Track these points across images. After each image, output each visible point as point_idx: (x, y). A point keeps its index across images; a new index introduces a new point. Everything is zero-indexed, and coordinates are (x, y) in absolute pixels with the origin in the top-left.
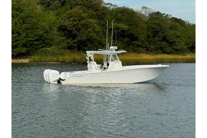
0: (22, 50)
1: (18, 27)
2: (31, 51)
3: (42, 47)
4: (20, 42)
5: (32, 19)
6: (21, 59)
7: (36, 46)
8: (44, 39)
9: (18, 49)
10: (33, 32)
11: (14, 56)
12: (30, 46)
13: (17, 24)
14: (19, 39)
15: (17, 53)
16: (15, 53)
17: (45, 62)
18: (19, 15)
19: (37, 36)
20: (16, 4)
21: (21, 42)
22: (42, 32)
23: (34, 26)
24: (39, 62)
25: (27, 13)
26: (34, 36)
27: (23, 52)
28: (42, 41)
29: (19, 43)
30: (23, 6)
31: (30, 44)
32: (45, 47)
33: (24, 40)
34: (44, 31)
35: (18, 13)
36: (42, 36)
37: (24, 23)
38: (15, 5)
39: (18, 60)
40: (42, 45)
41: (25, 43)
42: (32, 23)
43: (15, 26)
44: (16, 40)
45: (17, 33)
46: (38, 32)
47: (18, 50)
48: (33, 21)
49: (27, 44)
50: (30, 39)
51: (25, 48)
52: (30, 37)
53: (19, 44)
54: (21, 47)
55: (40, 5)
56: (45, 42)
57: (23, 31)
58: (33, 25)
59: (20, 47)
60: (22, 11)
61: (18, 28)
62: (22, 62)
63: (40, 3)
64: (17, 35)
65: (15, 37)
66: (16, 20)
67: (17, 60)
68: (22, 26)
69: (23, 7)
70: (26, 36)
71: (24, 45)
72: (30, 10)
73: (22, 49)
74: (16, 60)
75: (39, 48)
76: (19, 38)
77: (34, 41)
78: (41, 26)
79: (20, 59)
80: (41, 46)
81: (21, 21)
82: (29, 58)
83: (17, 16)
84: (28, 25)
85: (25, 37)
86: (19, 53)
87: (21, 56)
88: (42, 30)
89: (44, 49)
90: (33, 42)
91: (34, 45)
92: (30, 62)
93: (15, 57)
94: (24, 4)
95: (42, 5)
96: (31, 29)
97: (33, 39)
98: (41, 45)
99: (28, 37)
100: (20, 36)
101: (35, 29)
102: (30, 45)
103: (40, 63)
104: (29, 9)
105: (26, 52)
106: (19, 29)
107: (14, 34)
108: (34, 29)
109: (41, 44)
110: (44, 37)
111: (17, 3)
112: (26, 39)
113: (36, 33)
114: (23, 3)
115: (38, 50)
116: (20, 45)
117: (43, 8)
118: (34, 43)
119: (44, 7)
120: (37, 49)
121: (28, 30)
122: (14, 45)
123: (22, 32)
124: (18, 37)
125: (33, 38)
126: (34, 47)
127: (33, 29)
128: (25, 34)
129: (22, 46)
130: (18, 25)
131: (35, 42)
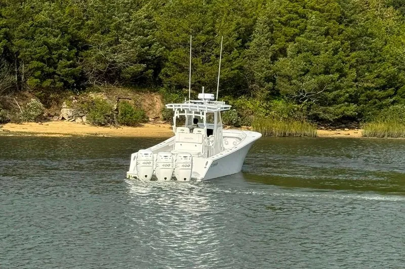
0: (348, 110)
1: (340, 58)
2: (368, 112)
3: (393, 103)
4: (344, 91)
5: (373, 41)
6: (346, 129)
7: (380, 99)
8: (398, 85)
9: (340, 108)
10: (374, 70)
11: (330, 121)
12: (366, 100)
13: (339, 52)
14: (342, 84)
15: (337, 115)
16: (331, 115)
17: (399, 136)
18: (344, 32)
19: (384, 77)
20: (338, 7)
21: (347, 92)
22: (393, 69)
23: (375, 56)
24: (386, 137)
25: (361, 26)
26: (375, 78)
27: (348, 113)
28: (393, 88)
29: (341, 93)
30: (352, 11)
31: (367, 96)
32: (401, 104)
33: (351, 87)
34: (399, 66)
35: (342, 27)
36: (394, 77)
37: (355, 50)
38: (335, 10)
39: (338, 131)
40: (394, 98)
41: (356, 95)
42: (371, 49)
43: (334, 55)
44: (334, 86)
45: (337, 71)
46: (384, 69)
47: (340, 110)
48: (373, 45)
49: (360, 96)
50: (365, 85)
51: (355, 104)
52: (367, 81)
53: (341, 96)
54: (346, 103)
55: (391, 8)
56: (399, 91)
57: (351, 66)
58: (375, 52)
59: (344, 102)
60: (350, 22)
61: (340, 61)
62: (348, 136)
63: (393, 5)
64: (337, 75)
65: (332, 81)
66: (337, 42)
67: (335, 132)
68: (349, 56)
69: (353, 14)
70: (359, 78)
71: (353, 99)
72: (368, 19)
73: (348, 108)
74: (333, 132)
75: (385, 105)
76: (341, 82)
77: (377, 89)
78: (391, 56)
79: (343, 128)
80: (392, 100)
81: (347, 43)
82: (363, 128)
83: (339, 34)
84: (362, 53)
85: (356, 81)
86: (341, 116)
87: (345, 124)
88: (393, 64)
89: (398, 106)
90: (372, 91)
91: (376, 98)
92: (365, 136)
93: (331, 125)
94: (355, 7)
95: (396, 8)
96: (369, 62)
97: (373, 85)
98: (391, 98)
99: (362, 79)
100: (343, 78)
101: (378, 63)
102: (364, 98)
103: (388, 138)
104: (365, 17)
105: (357, 114)
106: (343, 63)
107: (332, 74)
108: (376, 63)
109: (391, 96)
110: (399, 81)
111: (340, 4)
112: (357, 86)
113: (381, 72)
114: (353, 4)
115: (383, 109)
116: (342, 98)
117: (398, 15)
118: (375, 94)
119: (401, 12)
120: (381, 107)
121: (363, 64)
122: (332, 97)
123: (350, 69)
124: (339, 81)
125: (373, 83)
126: (375, 103)
127: (373, 62)
128: (355, 74)
129: (347, 101)
130: (341, 53)
131: (377, 92)
